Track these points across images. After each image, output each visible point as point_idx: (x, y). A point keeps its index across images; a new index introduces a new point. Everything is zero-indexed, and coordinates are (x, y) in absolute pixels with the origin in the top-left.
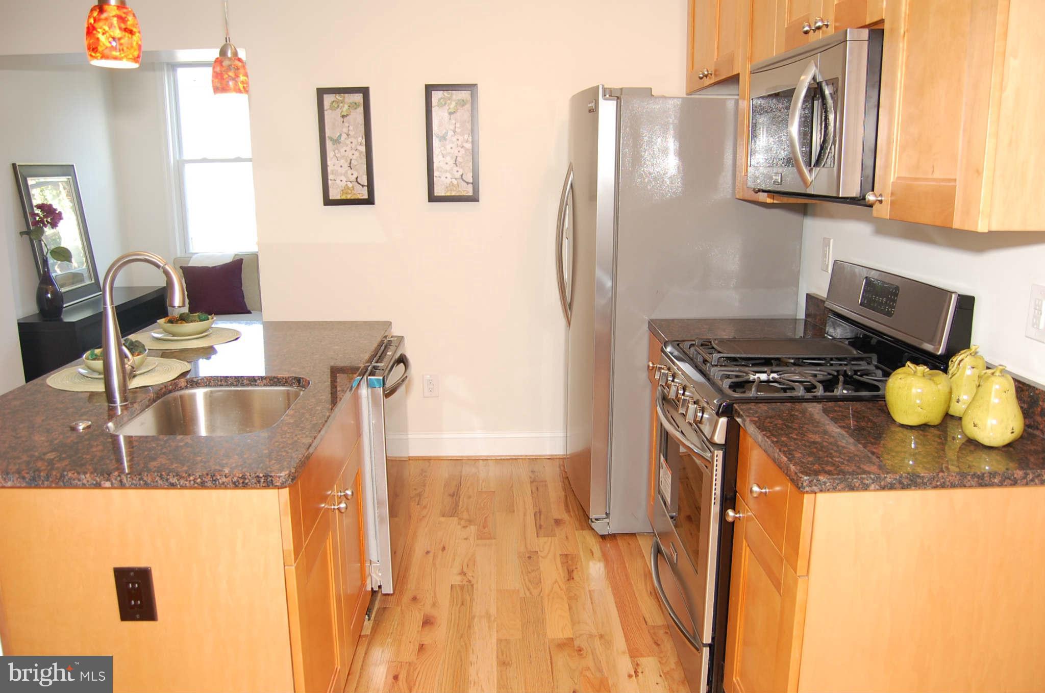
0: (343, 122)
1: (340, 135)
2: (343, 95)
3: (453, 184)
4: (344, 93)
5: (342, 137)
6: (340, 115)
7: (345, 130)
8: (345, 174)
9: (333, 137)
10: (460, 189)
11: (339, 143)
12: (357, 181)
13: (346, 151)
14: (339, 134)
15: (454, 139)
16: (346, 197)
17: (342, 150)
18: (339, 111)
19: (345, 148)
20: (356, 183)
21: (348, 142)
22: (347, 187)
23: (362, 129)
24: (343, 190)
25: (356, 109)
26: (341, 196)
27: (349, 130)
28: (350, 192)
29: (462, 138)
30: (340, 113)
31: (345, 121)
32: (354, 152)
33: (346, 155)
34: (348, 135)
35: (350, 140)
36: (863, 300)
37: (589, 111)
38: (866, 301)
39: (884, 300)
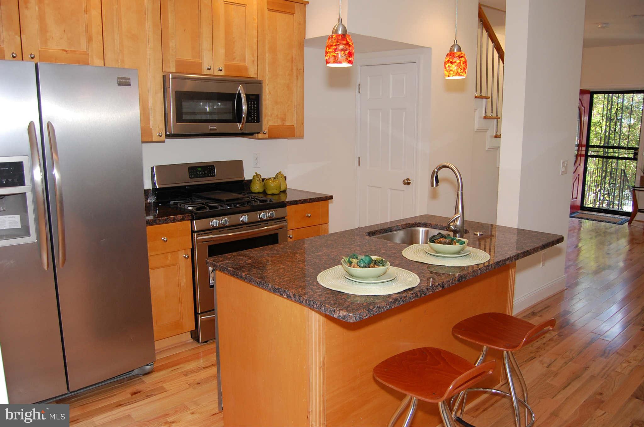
36: (191, 176)
37: (119, 84)
38: (193, 176)
39: (206, 172)
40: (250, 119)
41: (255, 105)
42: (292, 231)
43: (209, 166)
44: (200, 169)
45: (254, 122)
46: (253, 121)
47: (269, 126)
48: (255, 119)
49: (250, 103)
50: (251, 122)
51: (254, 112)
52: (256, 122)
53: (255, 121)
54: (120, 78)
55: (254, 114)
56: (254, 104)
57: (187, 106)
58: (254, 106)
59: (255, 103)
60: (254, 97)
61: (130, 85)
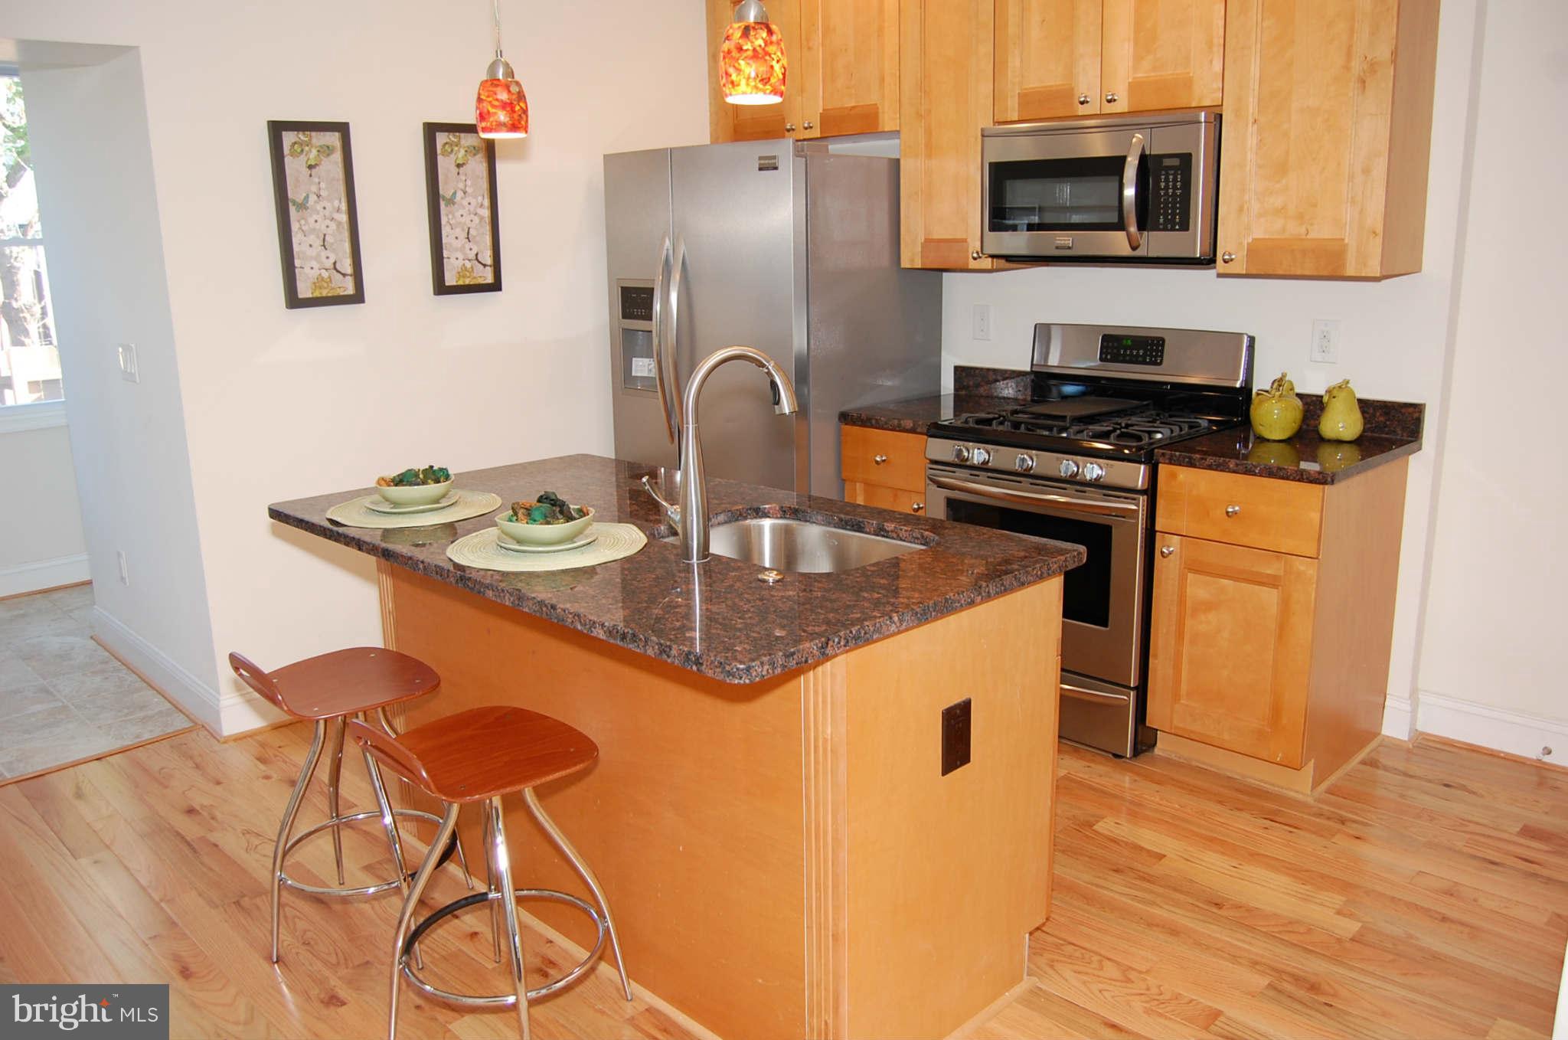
0: (311, 176)
1: (307, 197)
2: (309, 133)
3: (466, 268)
4: (310, 131)
5: (310, 199)
6: (305, 165)
7: (314, 189)
8: (317, 258)
9: (297, 200)
10: (475, 275)
11: (306, 208)
12: (335, 268)
13: (316, 221)
14: (304, 195)
15: (465, 203)
16: (321, 294)
17: (311, 220)
18: (303, 158)
19: (315, 217)
20: (335, 271)
21: (319, 207)
22: (320, 278)
23: (341, 188)
24: (314, 283)
25: (328, 155)
26: (312, 293)
27: (320, 189)
28: (325, 285)
29: (474, 200)
30: (304, 163)
31: (313, 174)
32: (328, 222)
33: (318, 227)
34: (319, 196)
35: (322, 204)
36: (1104, 356)
37: (761, 169)
38: (1109, 357)
39: (1141, 352)
40: (1161, 221)
41: (1179, 184)
42: (1181, 539)
43: (1153, 339)
44: (1129, 342)
45: (1173, 229)
46: (1169, 226)
47: (1253, 239)
48: (1177, 220)
49: (1163, 177)
50: (1165, 229)
51: (1174, 203)
52: (1177, 230)
53: (1177, 227)
54: (760, 158)
55: (1174, 208)
56: (1175, 180)
57: (1021, 193)
58: (1175, 188)
59: (1179, 176)
60: (1176, 162)
61: (776, 168)
